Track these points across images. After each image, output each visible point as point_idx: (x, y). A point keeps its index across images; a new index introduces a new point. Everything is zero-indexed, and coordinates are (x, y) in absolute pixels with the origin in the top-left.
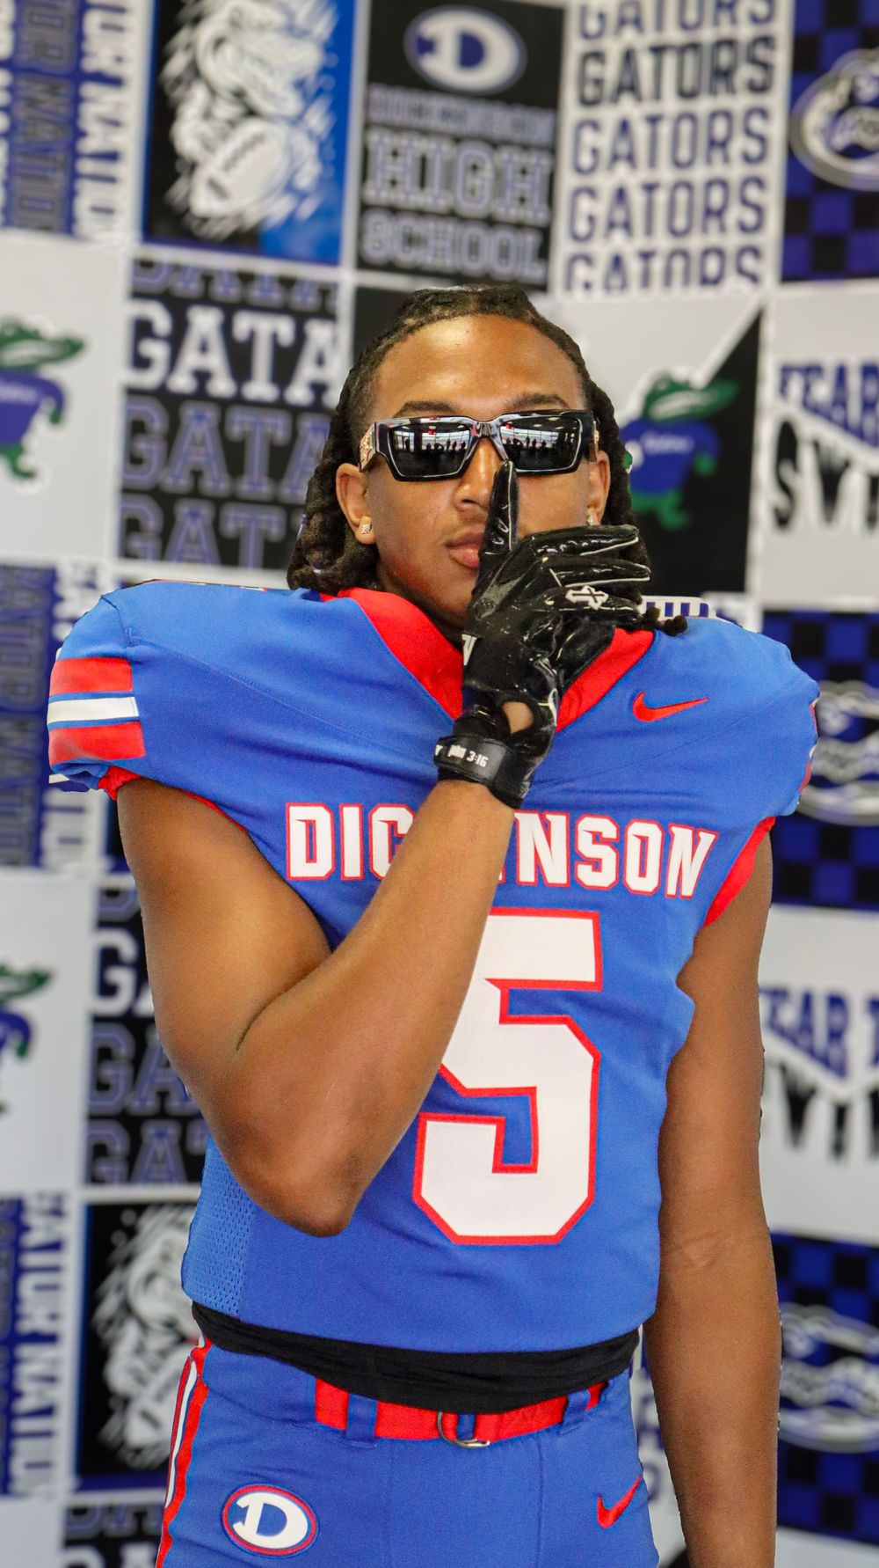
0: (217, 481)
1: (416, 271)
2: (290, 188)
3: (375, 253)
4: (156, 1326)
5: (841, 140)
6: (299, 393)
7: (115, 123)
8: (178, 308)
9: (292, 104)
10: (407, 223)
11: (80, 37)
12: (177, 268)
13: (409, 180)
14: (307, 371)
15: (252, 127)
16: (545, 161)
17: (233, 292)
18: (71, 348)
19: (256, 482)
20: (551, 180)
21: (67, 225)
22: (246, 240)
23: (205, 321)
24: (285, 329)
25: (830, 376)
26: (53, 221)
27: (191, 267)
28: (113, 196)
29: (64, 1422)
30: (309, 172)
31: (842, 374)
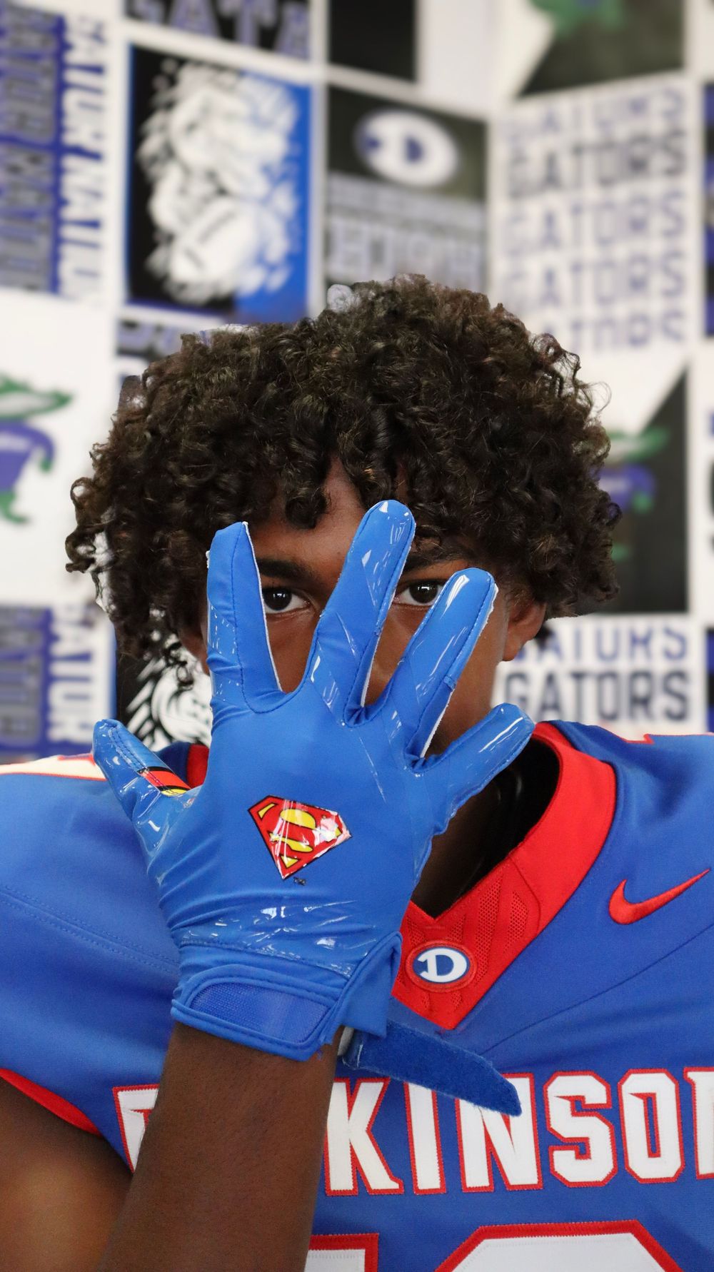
2: (260, 259)
7: (96, 195)
9: (259, 186)
11: (59, 113)
12: (159, 329)
15: (222, 206)
18: (60, 400)
21: (53, 285)
22: (222, 305)
26: (42, 280)
27: (172, 329)
28: (97, 261)
30: (278, 247)
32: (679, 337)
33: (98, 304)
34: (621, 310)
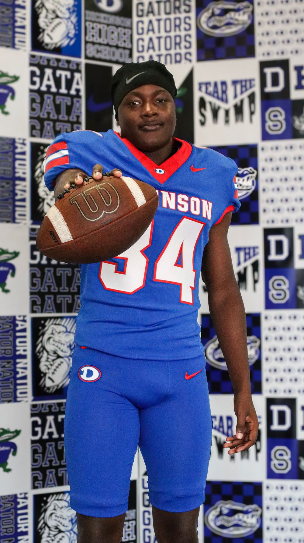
0: (54, 116)
1: (100, 60)
2: (67, 36)
3: (90, 55)
4: (51, 353)
5: (211, 24)
6: (73, 92)
7: (24, 19)
8: (42, 68)
9: (67, 15)
10: (97, 46)
12: (41, 57)
13: (97, 35)
14: (74, 86)
15: (57, 21)
16: (130, 31)
17: (56, 65)
18: (16, 79)
19: (63, 116)
20: (131, 36)
21: (13, 46)
22: (58, 50)
23: (48, 72)
24: (68, 74)
25: (213, 84)
26: (10, 44)
27: (44, 57)
28: (24, 38)
29: (29, 381)
31: (216, 84)
32: (190, 61)
33: (25, 51)
34: (173, 52)
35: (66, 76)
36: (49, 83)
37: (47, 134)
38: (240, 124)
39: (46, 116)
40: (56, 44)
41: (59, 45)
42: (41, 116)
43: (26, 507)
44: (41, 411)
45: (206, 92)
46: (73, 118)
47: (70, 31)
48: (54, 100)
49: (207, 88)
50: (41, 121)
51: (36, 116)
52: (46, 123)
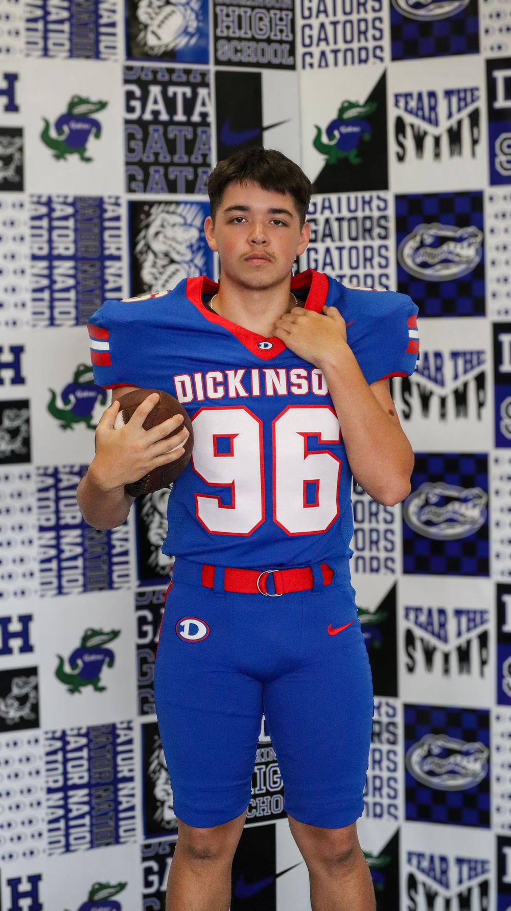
0: (164, 157)
1: (240, 64)
2: (185, 32)
3: (223, 58)
6: (196, 118)
7: (114, 11)
8: (144, 86)
10: (235, 43)
12: (142, 68)
13: (234, 26)
14: (198, 109)
15: (168, 9)
16: (290, 13)
17: (167, 78)
18: (102, 105)
19: (181, 156)
20: (293, 21)
21: (97, 55)
22: (170, 55)
23: (155, 90)
24: (188, 91)
25: (415, 96)
26: (91, 53)
27: (148, 68)
28: (114, 41)
29: (132, 558)
30: (193, 25)
31: (420, 96)
32: (381, 59)
33: (116, 61)
34: (355, 45)
35: (184, 94)
36: (156, 107)
37: (155, 186)
38: (456, 159)
39: (152, 159)
40: (167, 46)
41: (171, 46)
42: (145, 159)
43: (130, 742)
44: (151, 602)
45: (406, 110)
46: (196, 158)
47: (190, 23)
48: (165, 133)
49: (407, 103)
50: (144, 166)
51: (136, 160)
52: (152, 170)
